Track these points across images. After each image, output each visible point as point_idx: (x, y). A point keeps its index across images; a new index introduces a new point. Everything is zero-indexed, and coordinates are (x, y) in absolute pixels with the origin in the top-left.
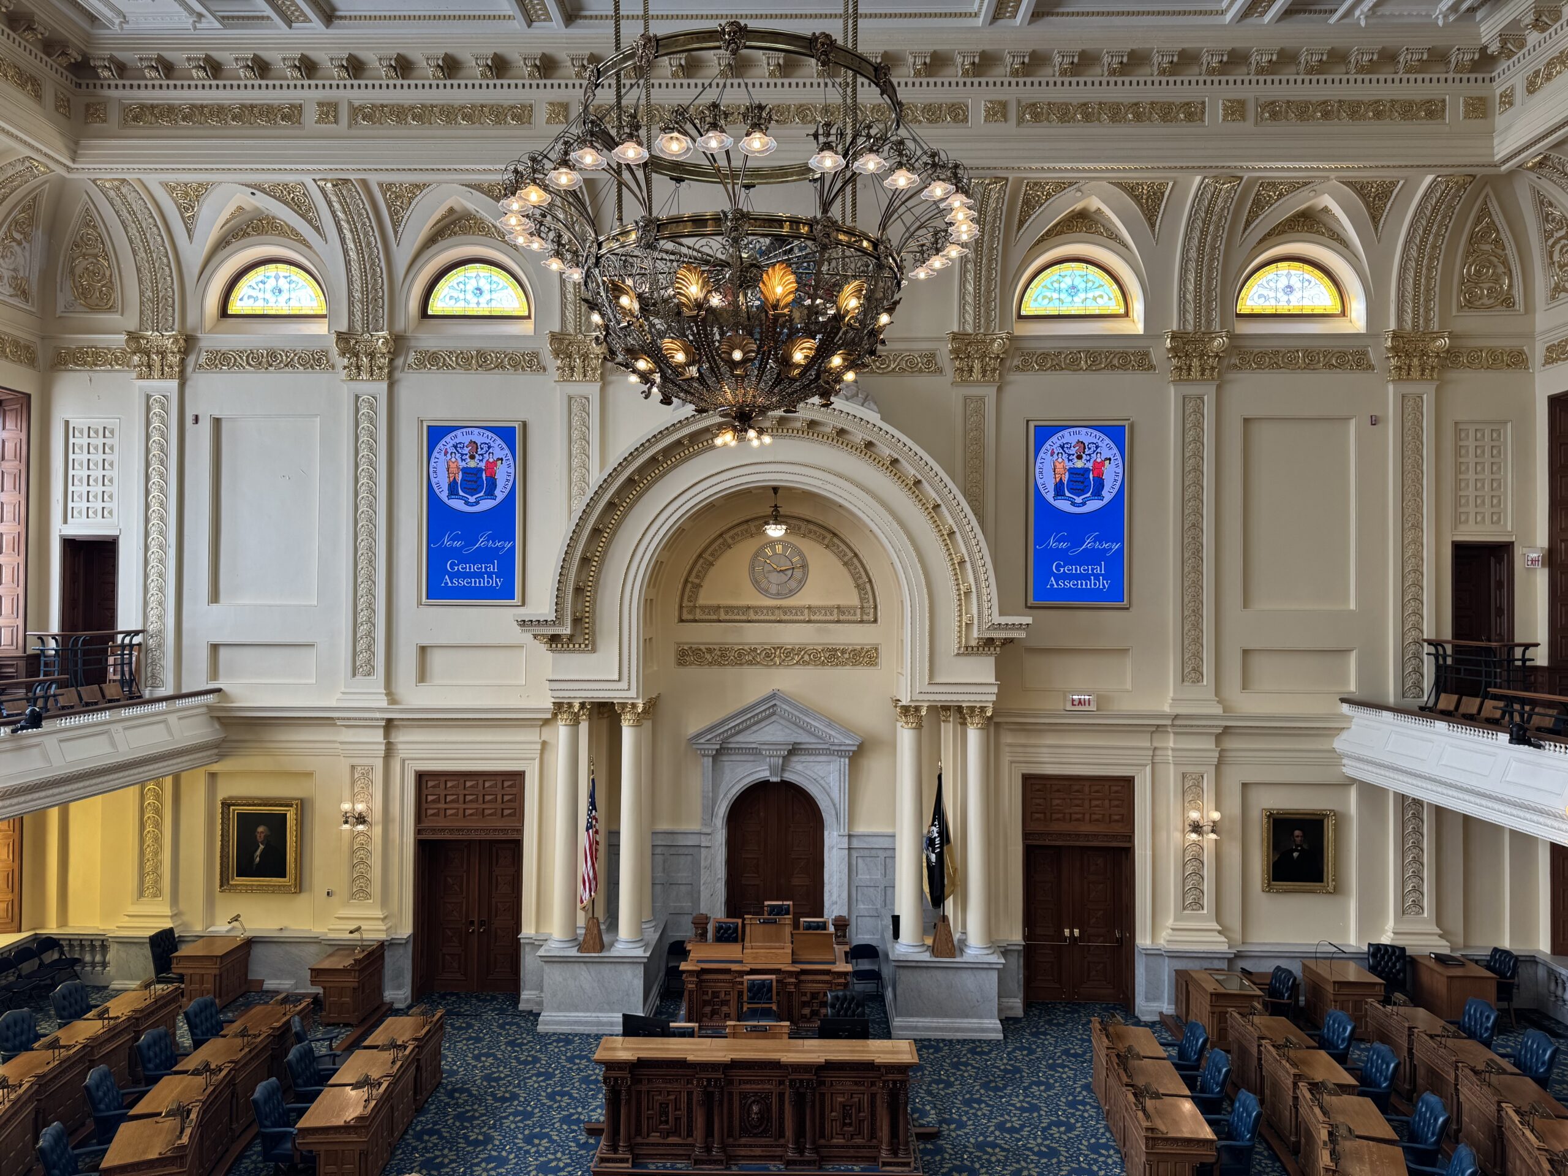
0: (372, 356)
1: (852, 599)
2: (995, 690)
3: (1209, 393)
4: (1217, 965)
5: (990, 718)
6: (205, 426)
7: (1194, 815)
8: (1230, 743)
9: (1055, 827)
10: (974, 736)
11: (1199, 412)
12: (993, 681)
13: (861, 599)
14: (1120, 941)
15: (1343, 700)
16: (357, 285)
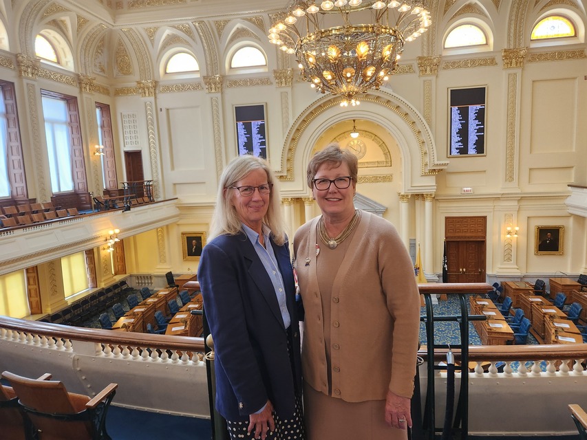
0: (215, 84)
1: (382, 158)
2: (435, 187)
3: (519, 71)
4: (516, 280)
5: (434, 198)
6: (164, 111)
7: (509, 229)
8: (523, 203)
9: (457, 235)
10: (428, 204)
11: (515, 80)
12: (434, 184)
13: (386, 158)
14: (481, 272)
15: (569, 186)
16: (208, 59)
